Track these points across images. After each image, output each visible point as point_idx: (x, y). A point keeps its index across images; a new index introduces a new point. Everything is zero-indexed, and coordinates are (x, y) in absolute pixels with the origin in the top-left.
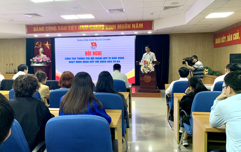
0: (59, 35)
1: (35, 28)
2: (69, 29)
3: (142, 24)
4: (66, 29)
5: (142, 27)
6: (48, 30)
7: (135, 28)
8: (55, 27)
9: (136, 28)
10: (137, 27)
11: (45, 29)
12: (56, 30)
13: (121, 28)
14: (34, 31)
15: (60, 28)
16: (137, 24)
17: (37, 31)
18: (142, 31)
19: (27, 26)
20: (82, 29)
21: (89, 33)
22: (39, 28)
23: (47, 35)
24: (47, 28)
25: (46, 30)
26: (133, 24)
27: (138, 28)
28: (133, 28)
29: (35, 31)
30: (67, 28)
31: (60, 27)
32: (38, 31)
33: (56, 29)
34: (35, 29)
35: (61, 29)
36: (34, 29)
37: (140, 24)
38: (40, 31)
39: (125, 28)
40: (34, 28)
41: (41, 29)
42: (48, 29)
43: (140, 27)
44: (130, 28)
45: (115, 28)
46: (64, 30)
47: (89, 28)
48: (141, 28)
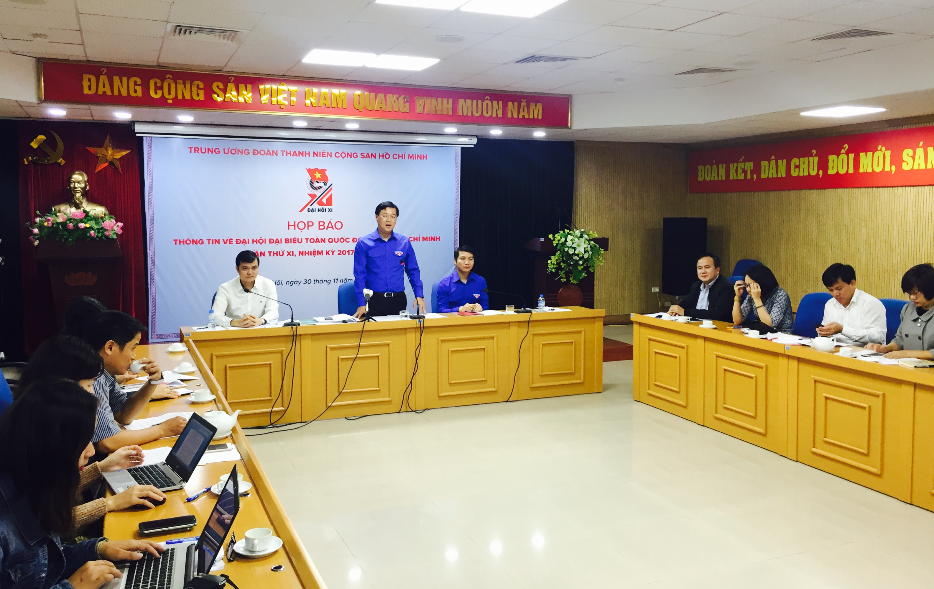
0: (186, 117)
1: (89, 80)
2: (265, 100)
3: (540, 106)
4: (249, 98)
5: (540, 117)
6: (160, 92)
7: (515, 116)
8: (195, 83)
9: (521, 117)
10: (524, 114)
11: (145, 87)
13: (470, 114)
14: (86, 91)
15: (224, 91)
16: (524, 105)
17: (100, 92)
19: (44, 63)
20: (320, 105)
23: (123, 114)
24: (159, 84)
25: (152, 94)
26: (510, 104)
27: (526, 117)
28: (510, 116)
29: (92, 92)
30: (257, 93)
31: (221, 86)
32: (109, 93)
33: (202, 92)
34: (94, 83)
35: (225, 95)
36: (86, 84)
37: (532, 106)
38: (116, 93)
39: (485, 114)
40: (86, 77)
41: (126, 87)
42: (161, 88)
43: (531, 117)
44: (500, 115)
45: (450, 113)
48: (536, 117)
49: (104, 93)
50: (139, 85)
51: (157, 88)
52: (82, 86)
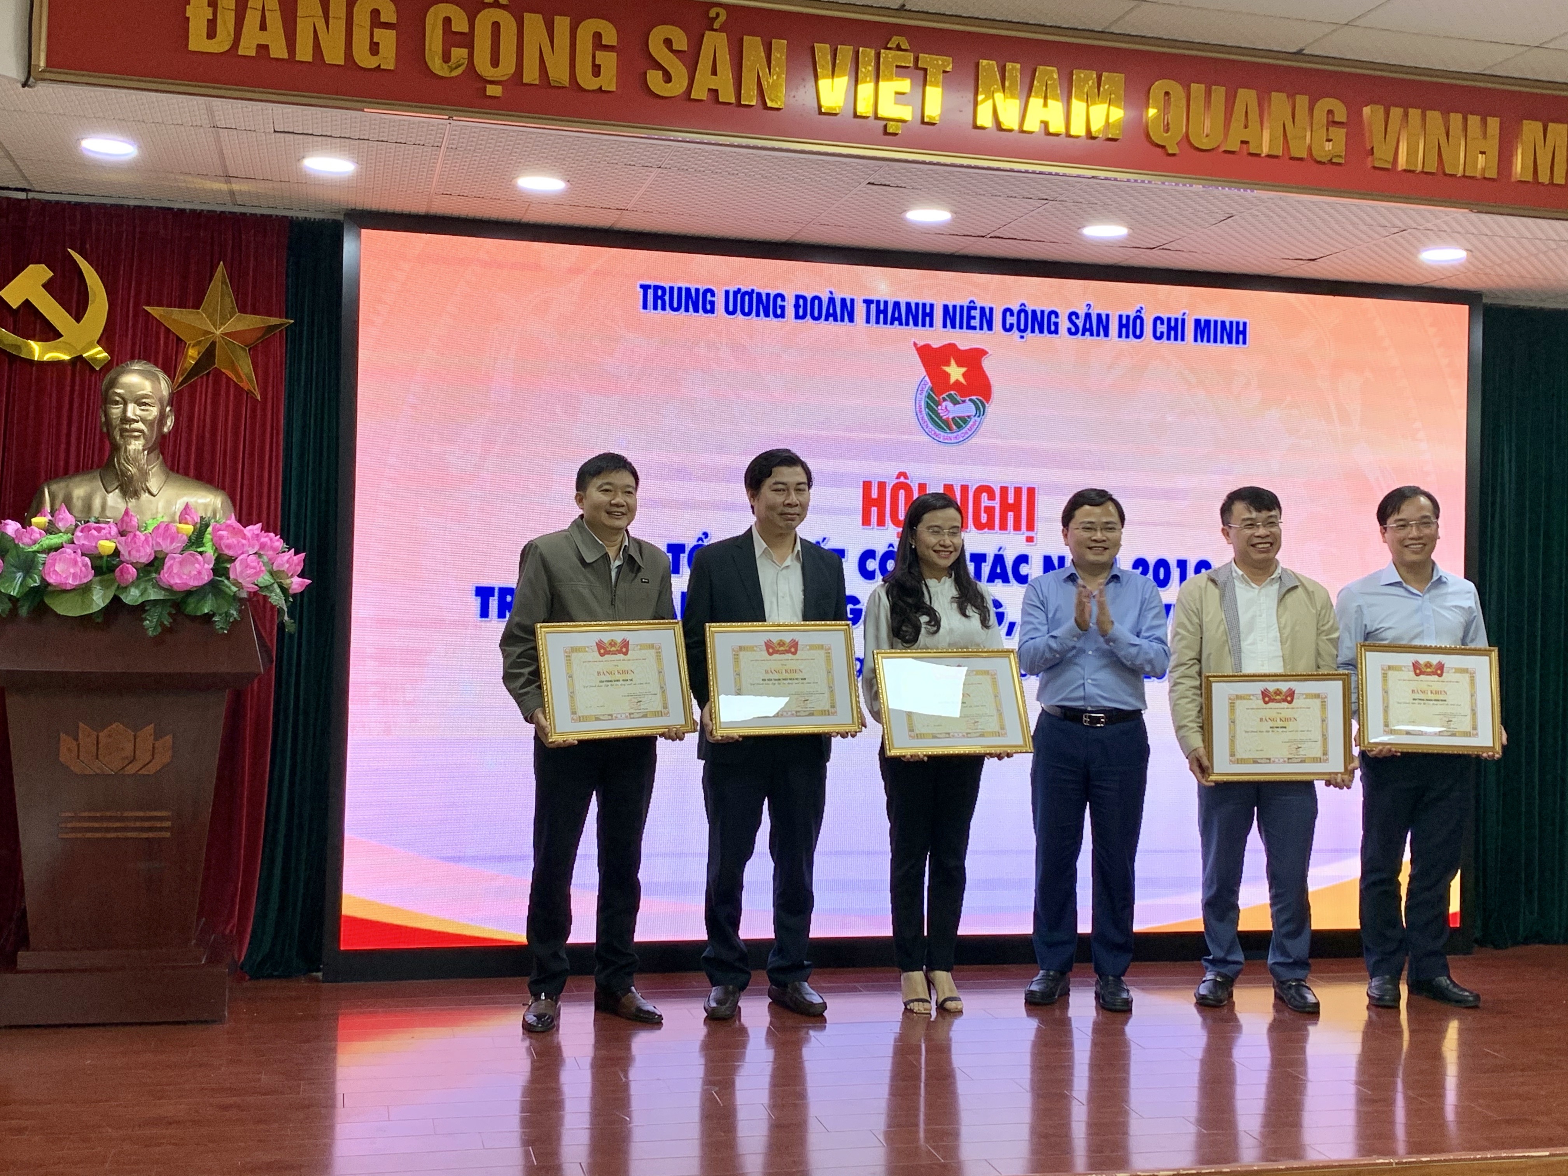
6: (459, 54)
8: (588, 28)
11: (410, 33)
12: (608, 81)
14: (198, 41)
17: (247, 48)
24: (460, 25)
25: (436, 64)
29: (221, 44)
31: (681, 41)
32: (279, 50)
33: (609, 61)
35: (692, 73)
36: (198, 11)
41: (339, 31)
42: (467, 40)
49: (263, 48)
50: (387, 26)
51: (451, 38)
52: (185, 21)
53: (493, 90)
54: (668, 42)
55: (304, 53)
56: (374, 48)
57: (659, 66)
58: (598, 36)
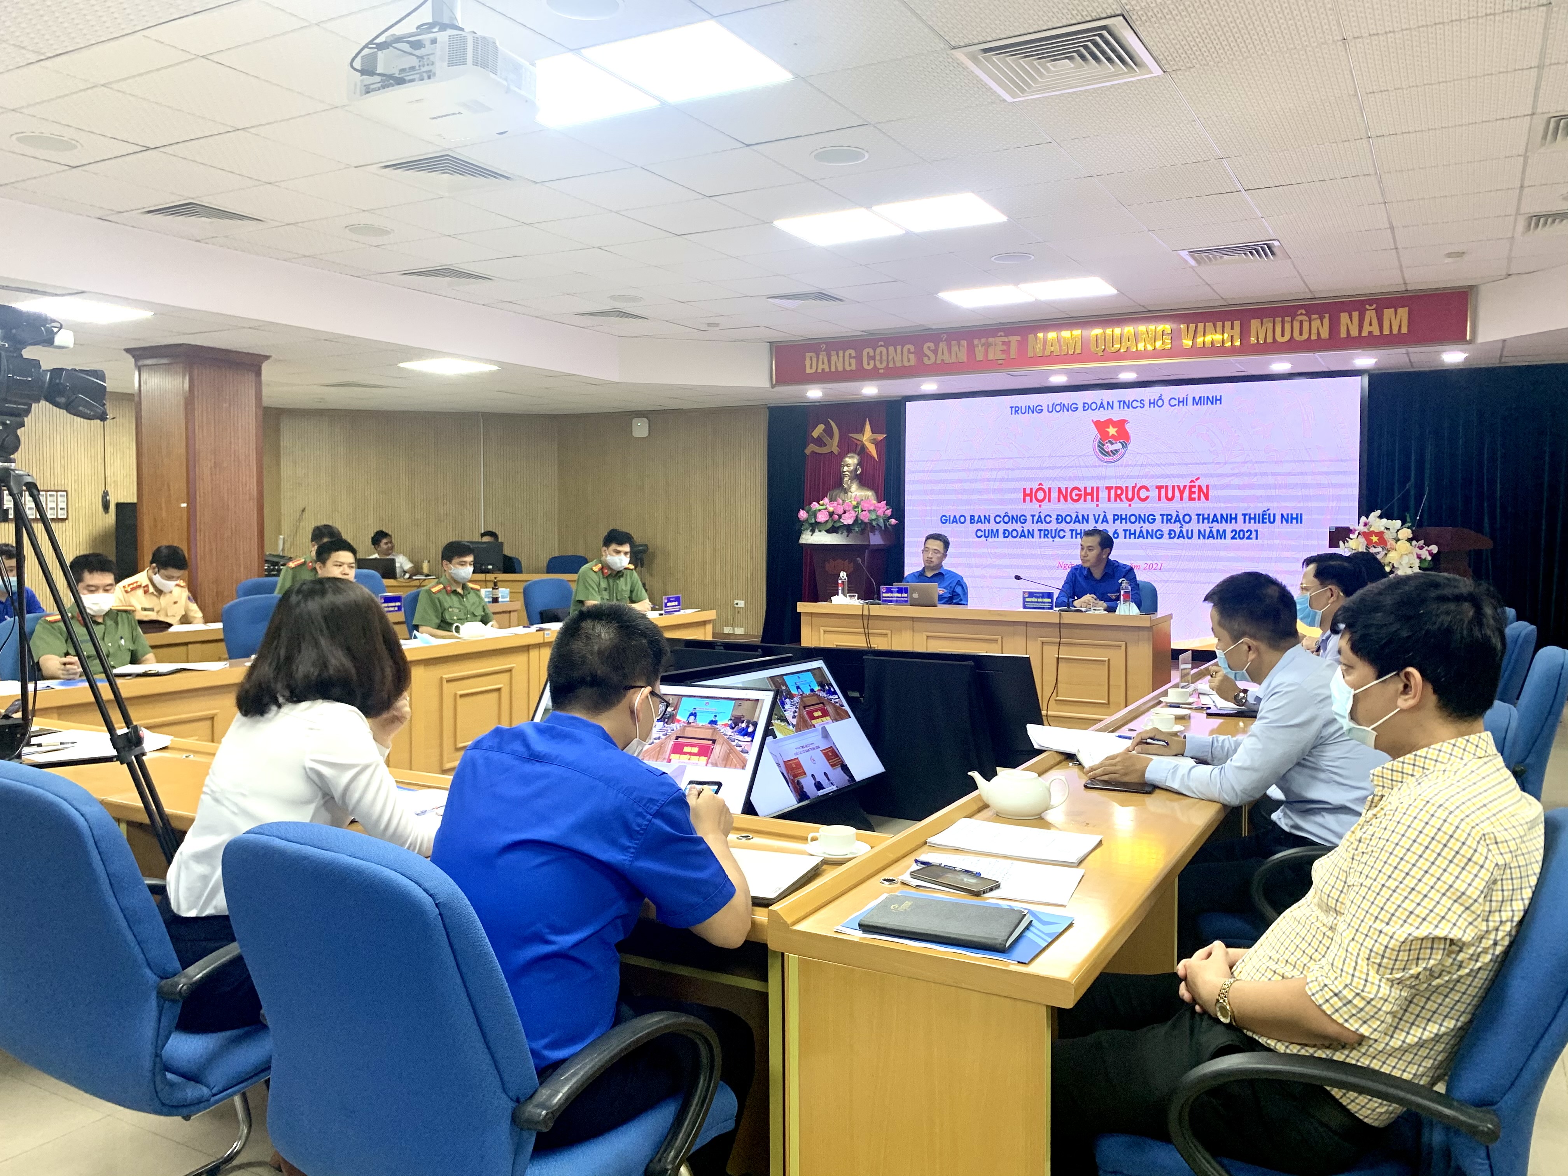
0: (929, 386)
1: (811, 359)
2: (980, 357)
3: (1403, 312)
4: (963, 356)
5: (1404, 330)
6: (872, 362)
7: (1354, 333)
8: (907, 347)
9: (1365, 333)
10: (1371, 329)
11: (859, 359)
12: (912, 363)
13: (1270, 340)
14: (808, 371)
15: (935, 352)
16: (1370, 314)
17: (820, 370)
18: (1403, 350)
19: (776, 347)
20: (1047, 353)
21: (1086, 371)
22: (833, 353)
23: (870, 390)
24: (872, 354)
25: (866, 366)
26: (1344, 317)
27: (1377, 332)
28: (1343, 334)
29: (814, 370)
30: (971, 349)
31: (932, 347)
32: (827, 370)
33: (912, 356)
34: (814, 360)
35: (936, 356)
36: (808, 363)
37: (1388, 313)
39: (1297, 337)
40: (808, 355)
41: (843, 361)
42: (874, 358)
43: (1387, 331)
44: (1325, 334)
45: (1237, 342)
46: (954, 360)
47: (1085, 343)
48: (1395, 331)
49: (823, 369)
50: (853, 357)
51: (869, 359)
52: (805, 365)
53: (881, 371)
54: (929, 348)
55: (833, 369)
56: (850, 365)
57: (927, 356)
58: (909, 349)
